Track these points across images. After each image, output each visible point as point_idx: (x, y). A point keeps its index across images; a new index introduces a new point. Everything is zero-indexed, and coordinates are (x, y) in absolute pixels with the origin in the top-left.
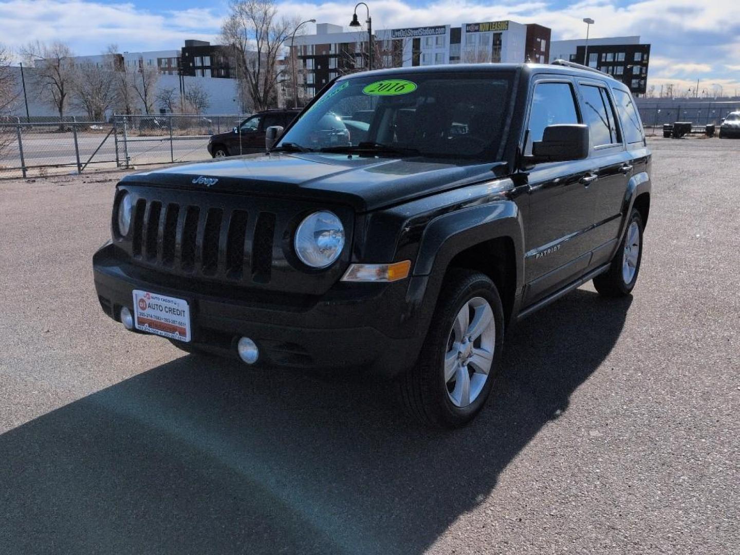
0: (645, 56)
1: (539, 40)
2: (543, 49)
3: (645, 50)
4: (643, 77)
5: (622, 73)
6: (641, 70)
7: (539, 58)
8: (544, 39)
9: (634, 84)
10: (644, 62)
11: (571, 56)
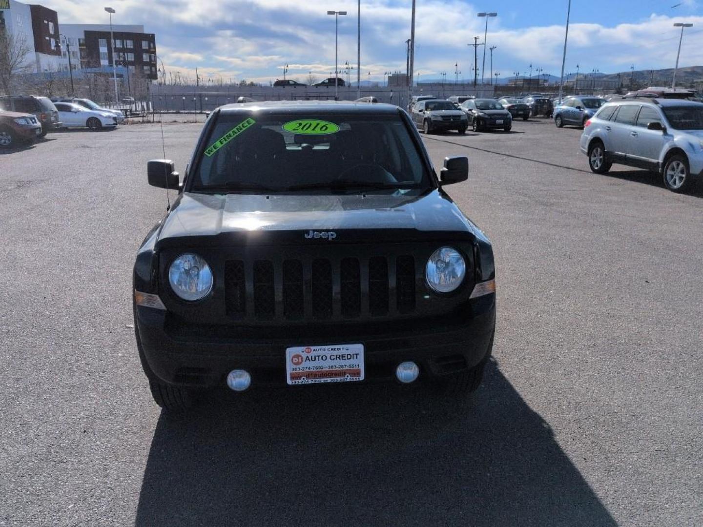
0: (152, 45)
1: (46, 22)
2: (52, 32)
3: (151, 38)
4: (152, 64)
5: (133, 60)
6: (150, 57)
7: (50, 40)
8: (51, 22)
9: (146, 70)
10: (152, 50)
11: (79, 40)
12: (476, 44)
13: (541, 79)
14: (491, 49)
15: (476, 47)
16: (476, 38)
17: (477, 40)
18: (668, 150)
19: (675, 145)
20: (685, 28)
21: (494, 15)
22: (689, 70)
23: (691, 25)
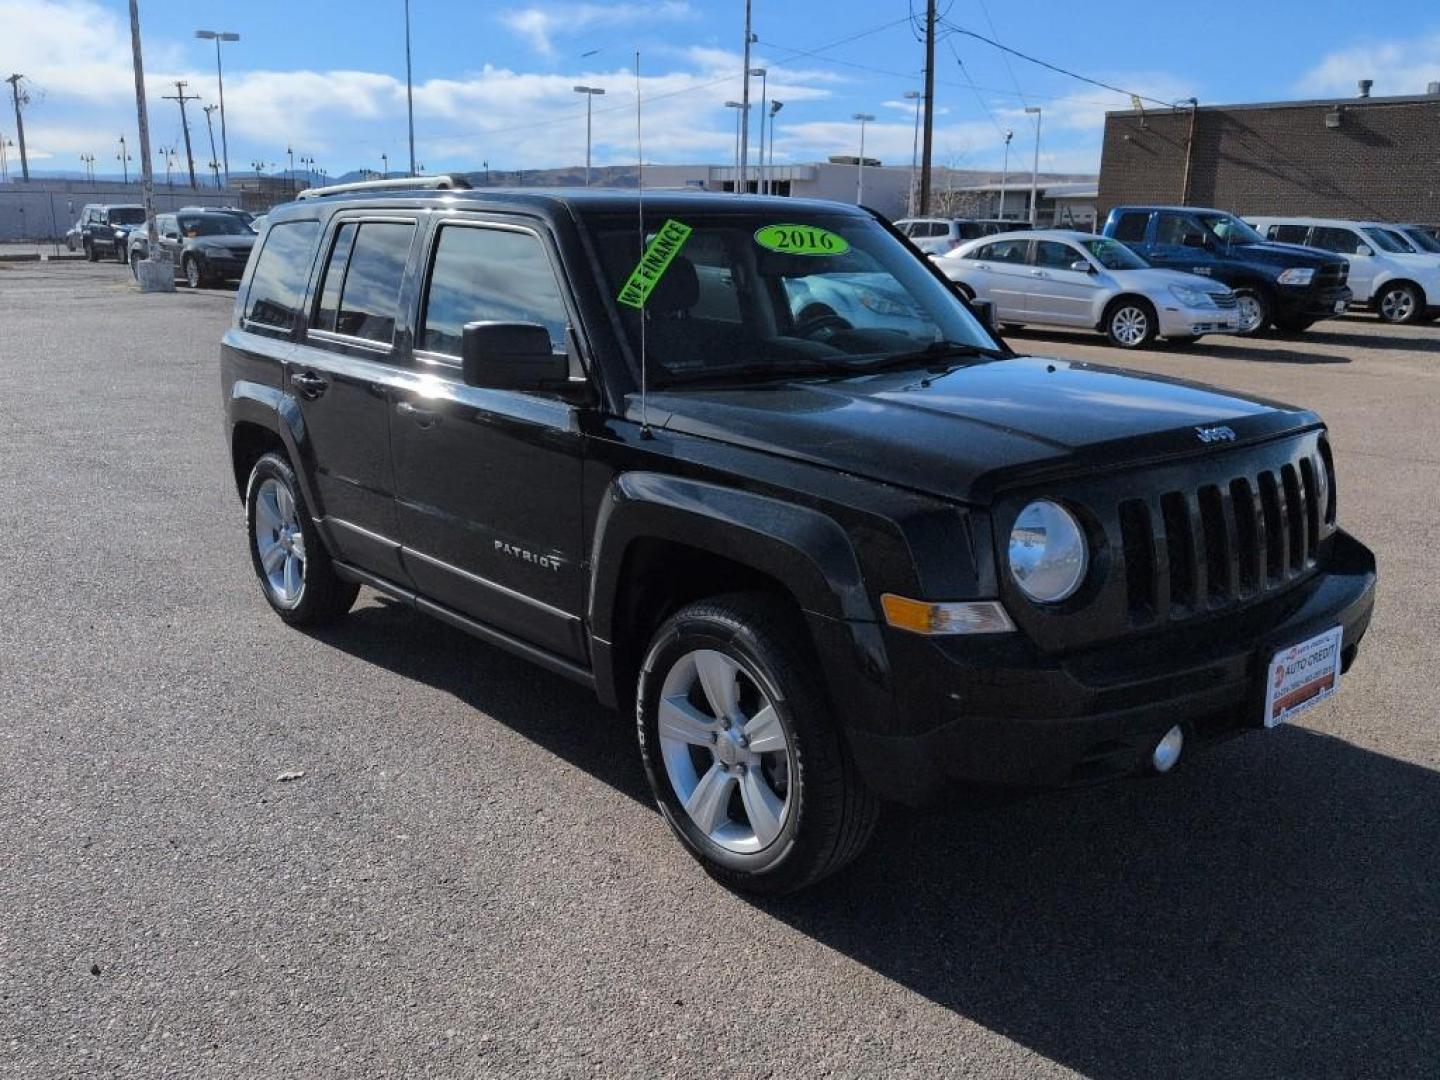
12: (181, 98)
13: (298, 180)
14: (206, 110)
15: (182, 103)
16: (179, 85)
17: (183, 88)
18: (802, 307)
19: (812, 299)
20: (593, 96)
21: (234, 37)
22: (565, 175)
23: (600, 92)
